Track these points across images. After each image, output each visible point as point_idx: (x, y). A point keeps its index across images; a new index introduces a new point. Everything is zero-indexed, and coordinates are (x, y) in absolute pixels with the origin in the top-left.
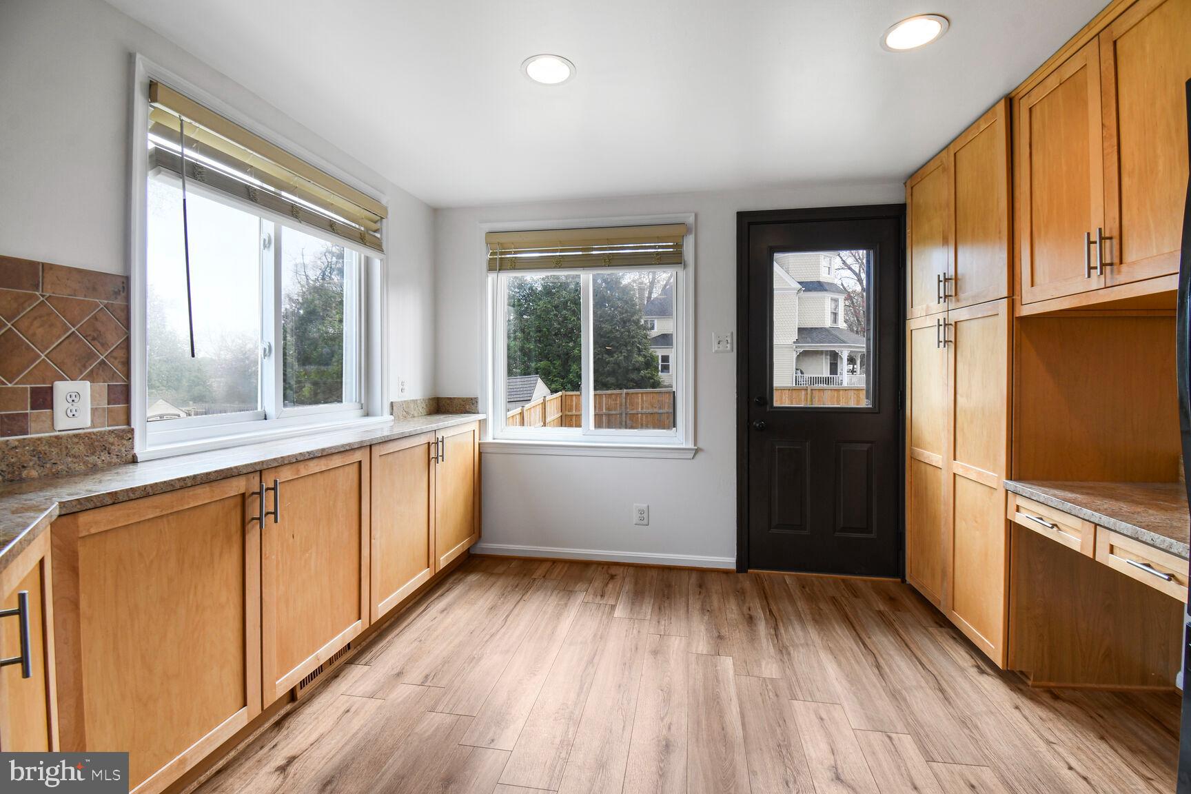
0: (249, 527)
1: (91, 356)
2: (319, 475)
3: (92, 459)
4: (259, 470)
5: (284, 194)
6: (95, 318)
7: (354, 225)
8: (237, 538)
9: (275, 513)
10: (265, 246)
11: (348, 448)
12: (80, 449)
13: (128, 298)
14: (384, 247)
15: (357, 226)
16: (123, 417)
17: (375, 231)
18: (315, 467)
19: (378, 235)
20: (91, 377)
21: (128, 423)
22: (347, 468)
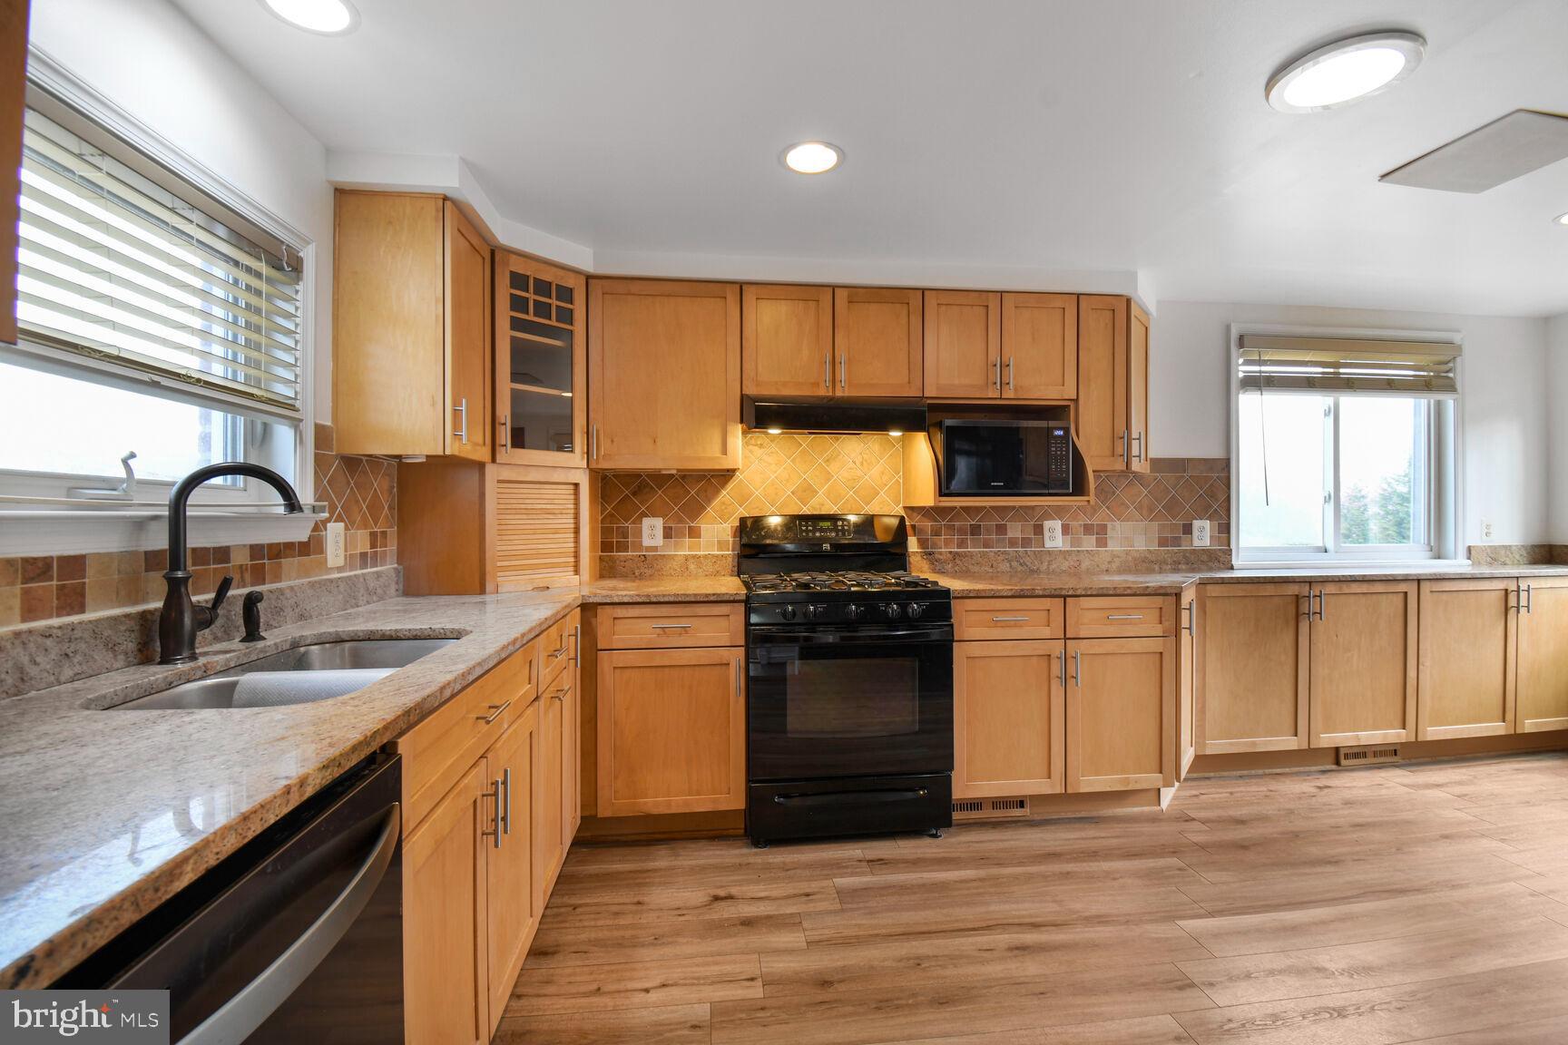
0: (1301, 618)
1: (1210, 506)
2: (1361, 595)
3: (1210, 564)
4: (1310, 581)
5: (1342, 370)
6: (1212, 485)
7: (1422, 373)
8: (1292, 623)
9: (1320, 614)
10: (1325, 415)
11: (1391, 578)
12: (1205, 558)
13: (1229, 472)
14: (1459, 386)
15: (1425, 374)
16: (1226, 542)
17: (1447, 372)
18: (1355, 588)
19: (1451, 375)
20: (1210, 518)
21: (1229, 546)
22: (1390, 596)
